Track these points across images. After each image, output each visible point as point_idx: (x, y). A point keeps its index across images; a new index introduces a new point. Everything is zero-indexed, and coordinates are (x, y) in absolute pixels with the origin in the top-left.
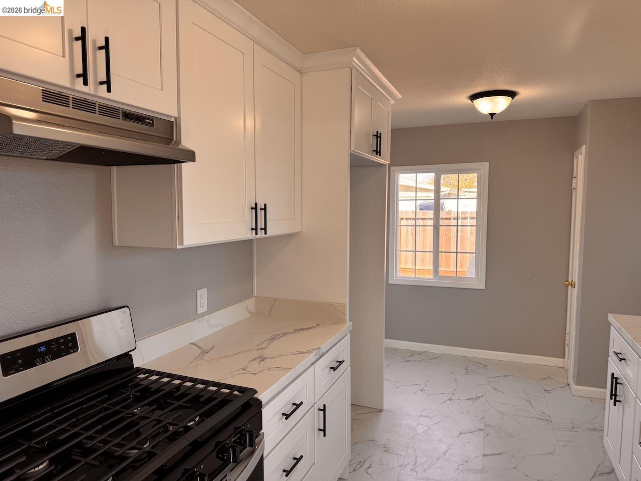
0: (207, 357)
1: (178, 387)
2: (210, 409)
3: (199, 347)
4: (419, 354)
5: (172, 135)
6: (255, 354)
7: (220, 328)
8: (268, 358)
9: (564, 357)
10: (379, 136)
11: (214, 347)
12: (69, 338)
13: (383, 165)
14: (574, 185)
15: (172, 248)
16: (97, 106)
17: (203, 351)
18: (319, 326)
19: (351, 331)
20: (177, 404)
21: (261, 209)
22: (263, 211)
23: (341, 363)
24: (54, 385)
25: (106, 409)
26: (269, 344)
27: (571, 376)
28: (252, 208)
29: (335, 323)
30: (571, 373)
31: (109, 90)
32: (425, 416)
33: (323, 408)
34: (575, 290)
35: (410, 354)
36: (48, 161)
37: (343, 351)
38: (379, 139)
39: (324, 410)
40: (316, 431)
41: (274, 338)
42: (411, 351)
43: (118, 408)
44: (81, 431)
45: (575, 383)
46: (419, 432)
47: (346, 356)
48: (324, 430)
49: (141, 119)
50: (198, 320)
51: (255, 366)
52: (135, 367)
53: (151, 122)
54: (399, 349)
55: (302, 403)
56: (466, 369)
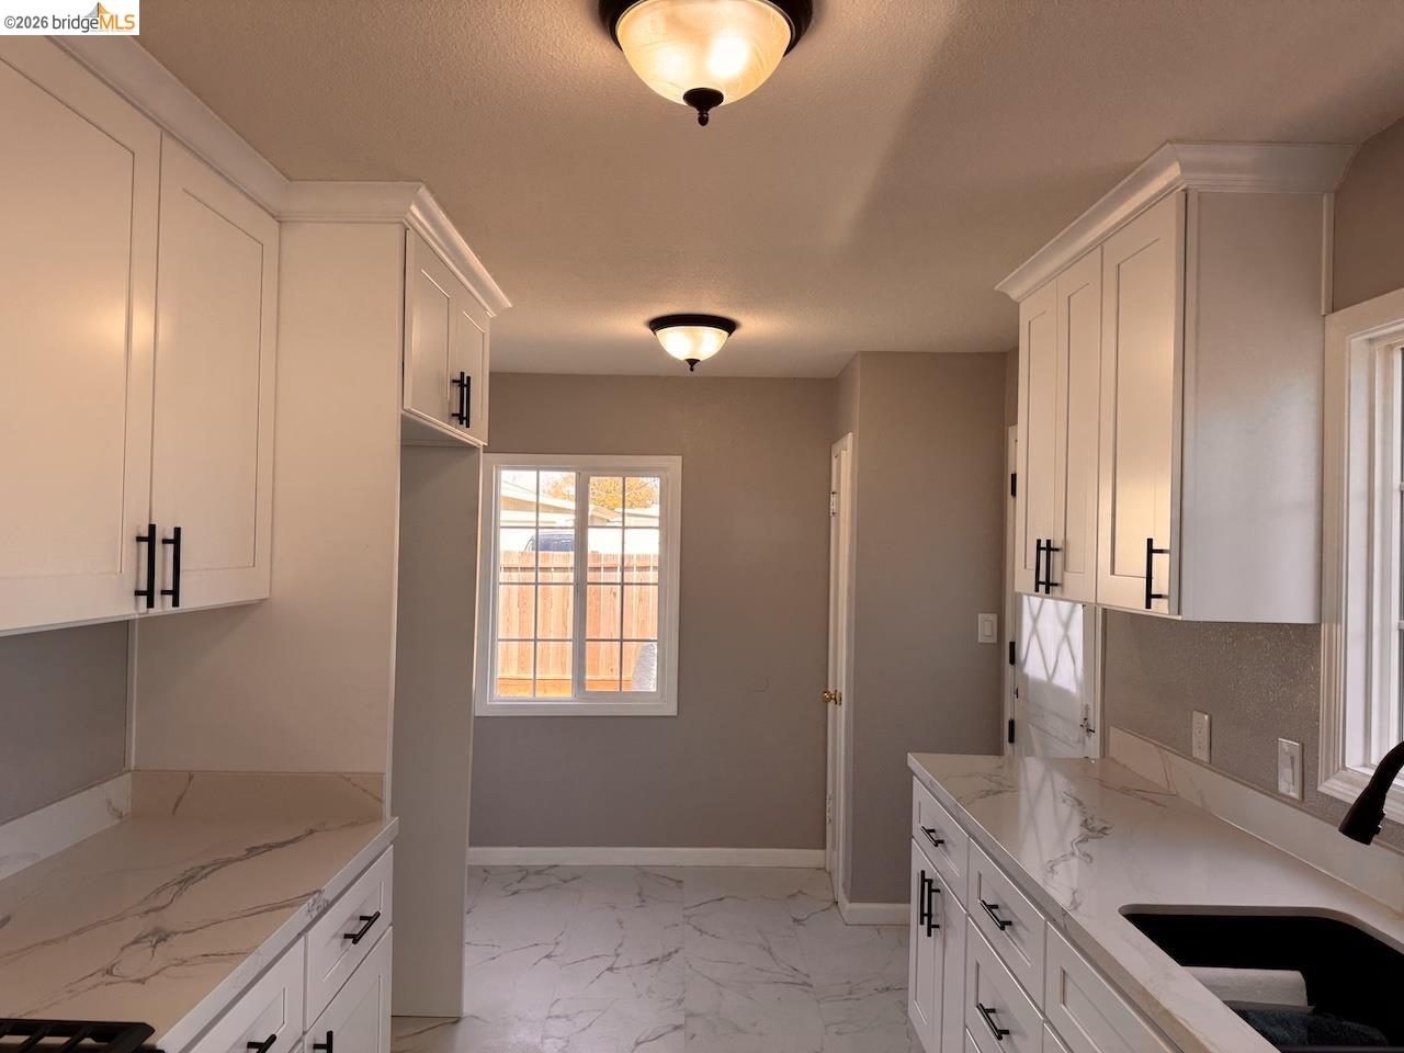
4: (538, 873)
6: (139, 926)
8: (176, 933)
9: (824, 847)
10: (465, 382)
13: (472, 448)
14: (833, 508)
18: (314, 835)
19: (397, 838)
21: (165, 541)
22: (170, 547)
23: (371, 920)
26: (178, 894)
27: (840, 884)
28: (139, 539)
29: (353, 824)
30: (840, 877)
32: (558, 1017)
33: (324, 1041)
34: (843, 709)
35: (520, 875)
37: (374, 890)
38: (465, 389)
41: (194, 876)
42: (520, 869)
45: (847, 898)
47: (383, 904)
51: (140, 960)
54: (494, 866)
55: (274, 1038)
56: (640, 895)
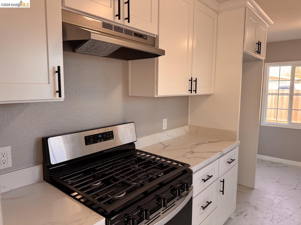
0: (166, 149)
1: (154, 159)
2: (167, 170)
3: (163, 145)
4: (276, 163)
5: (155, 44)
6: (189, 150)
7: (172, 138)
8: (195, 152)
10: (260, 43)
11: (169, 145)
12: (111, 133)
13: (261, 60)
15: (153, 97)
16: (124, 30)
17: (165, 146)
18: (222, 141)
19: (239, 145)
20: (153, 166)
21: (194, 81)
22: (195, 82)
23: (233, 160)
24: (104, 152)
25: (124, 164)
26: (196, 146)
28: (190, 80)
29: (230, 141)
31: (129, 22)
32: (279, 195)
33: (222, 181)
36: (104, 57)
37: (235, 154)
38: (260, 45)
39: (223, 182)
40: (219, 192)
41: (199, 144)
42: (272, 162)
43: (129, 164)
44: (114, 172)
46: (275, 203)
47: (236, 157)
48: (223, 192)
49: (142, 36)
50: (162, 132)
51: (189, 155)
52: (136, 149)
53: (146, 37)
54: (264, 160)
55: (212, 176)
